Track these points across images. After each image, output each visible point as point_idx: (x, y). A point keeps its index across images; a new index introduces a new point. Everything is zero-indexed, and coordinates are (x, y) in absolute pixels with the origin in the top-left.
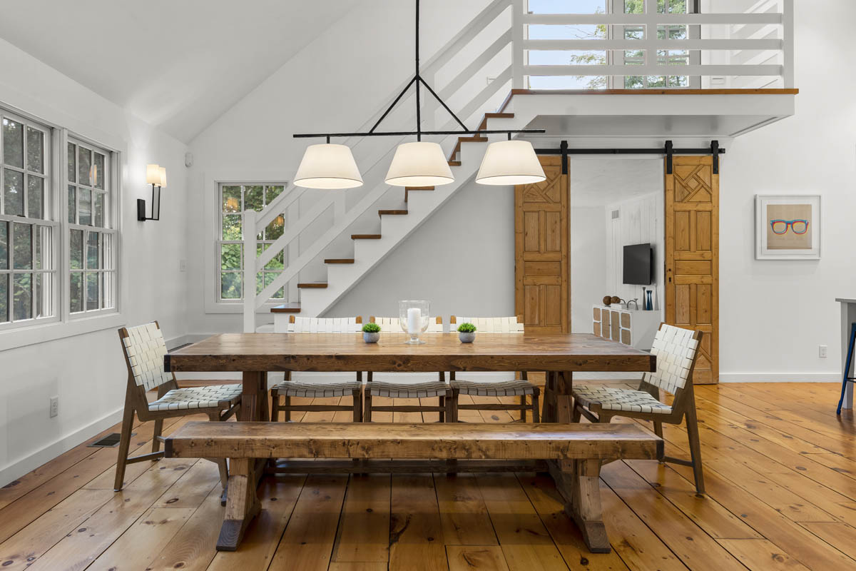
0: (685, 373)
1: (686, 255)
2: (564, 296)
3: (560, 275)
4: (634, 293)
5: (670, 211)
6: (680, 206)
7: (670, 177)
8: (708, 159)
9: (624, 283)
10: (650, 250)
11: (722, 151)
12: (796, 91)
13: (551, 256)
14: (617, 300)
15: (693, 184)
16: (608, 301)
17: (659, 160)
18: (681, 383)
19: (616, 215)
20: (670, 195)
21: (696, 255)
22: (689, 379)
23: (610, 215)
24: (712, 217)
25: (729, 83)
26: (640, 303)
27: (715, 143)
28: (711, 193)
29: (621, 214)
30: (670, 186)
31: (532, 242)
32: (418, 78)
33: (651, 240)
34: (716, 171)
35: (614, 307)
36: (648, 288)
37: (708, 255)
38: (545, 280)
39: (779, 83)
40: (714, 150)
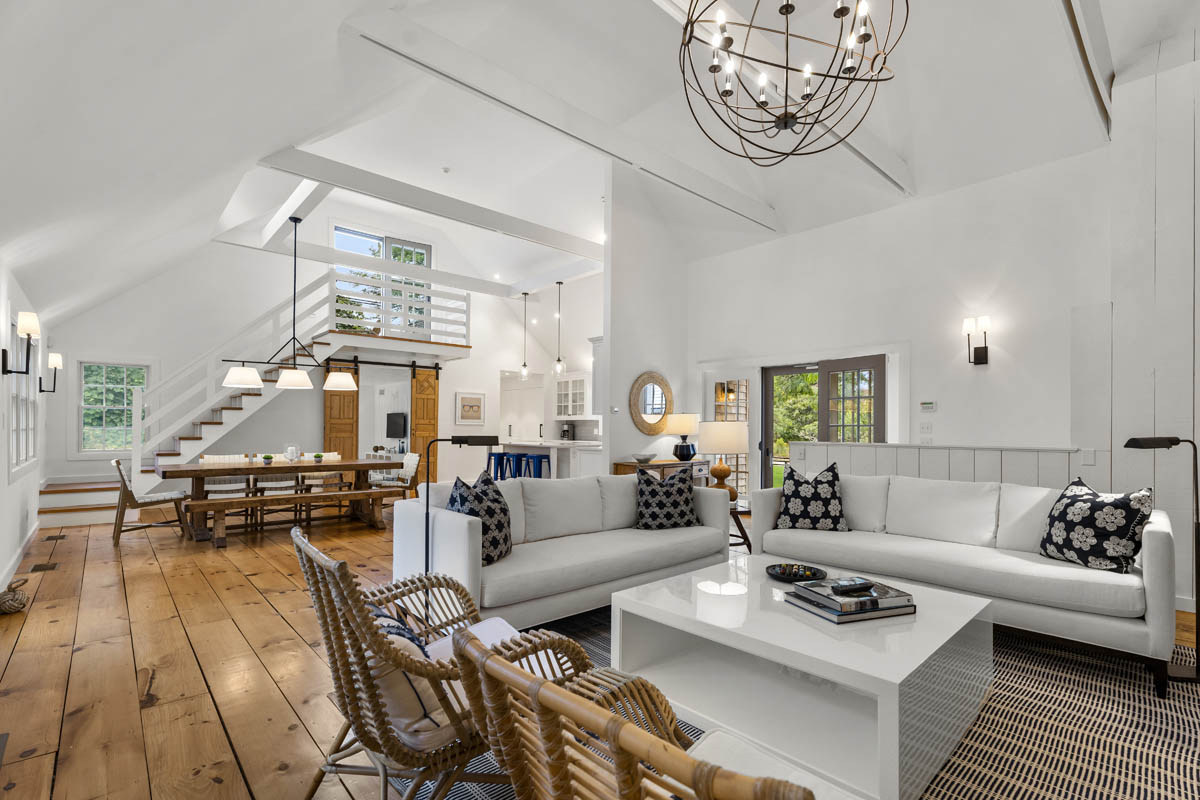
0: (415, 470)
1: (422, 422)
2: (355, 443)
3: (352, 432)
4: (394, 443)
5: (414, 399)
6: (419, 396)
7: (414, 380)
8: (433, 372)
9: (388, 437)
10: (404, 417)
11: (440, 368)
12: (470, 347)
13: (348, 421)
14: (382, 448)
15: (426, 384)
16: (376, 449)
17: (409, 371)
18: (413, 474)
19: (382, 392)
20: (414, 389)
21: (427, 422)
22: (416, 473)
23: (378, 392)
24: (435, 402)
25: (443, 339)
26: (397, 449)
27: (437, 364)
28: (435, 389)
29: (386, 393)
30: (415, 384)
31: (335, 413)
32: (294, 338)
33: (404, 411)
34: (437, 378)
35: (380, 452)
36: (402, 440)
37: (433, 422)
38: (343, 435)
39: (463, 342)
40: (437, 367)
